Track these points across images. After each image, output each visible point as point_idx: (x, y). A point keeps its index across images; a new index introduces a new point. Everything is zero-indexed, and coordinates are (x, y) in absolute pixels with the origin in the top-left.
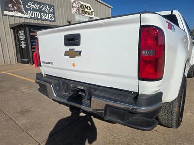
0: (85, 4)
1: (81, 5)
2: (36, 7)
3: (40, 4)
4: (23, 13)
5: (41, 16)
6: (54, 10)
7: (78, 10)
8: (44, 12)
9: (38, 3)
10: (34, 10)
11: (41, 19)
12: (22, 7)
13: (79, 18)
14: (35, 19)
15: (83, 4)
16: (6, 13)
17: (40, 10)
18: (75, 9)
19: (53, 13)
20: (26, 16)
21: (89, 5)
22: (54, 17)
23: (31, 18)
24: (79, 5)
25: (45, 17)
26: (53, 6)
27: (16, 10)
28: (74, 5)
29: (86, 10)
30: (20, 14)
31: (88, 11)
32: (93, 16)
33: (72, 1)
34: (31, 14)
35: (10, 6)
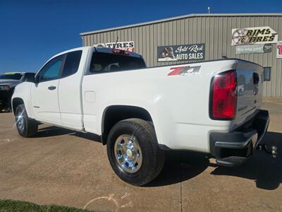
0: (257, 28)
1: (250, 32)
2: (185, 49)
4: (172, 57)
5: (188, 57)
7: (242, 40)
12: (172, 53)
13: (243, 50)
15: (253, 29)
16: (160, 60)
17: (188, 52)
18: (236, 40)
19: (203, 51)
20: (175, 59)
21: (267, 28)
23: (178, 60)
24: (246, 33)
25: (193, 56)
26: (204, 45)
27: (167, 56)
28: (236, 35)
29: (260, 35)
30: (170, 59)
31: (263, 36)
32: (275, 40)
33: (233, 30)
34: (179, 57)
35: (163, 54)
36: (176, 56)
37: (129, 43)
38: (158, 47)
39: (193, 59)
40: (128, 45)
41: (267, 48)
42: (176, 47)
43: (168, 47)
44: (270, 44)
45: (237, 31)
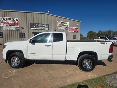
3: (43, 24)
4: (37, 28)
6: (48, 26)
7: (60, 25)
8: (45, 27)
9: (42, 24)
10: (41, 27)
11: (43, 30)
12: (37, 26)
13: (60, 28)
14: (41, 30)
15: (63, 22)
16: (31, 28)
17: (43, 27)
18: (58, 25)
19: (48, 27)
20: (38, 29)
22: (48, 29)
23: (39, 29)
24: (61, 23)
25: (45, 29)
28: (58, 23)
29: (64, 24)
31: (65, 25)
32: (68, 27)
33: (57, 21)
34: (39, 28)
35: (33, 26)
36: (38, 27)
37: (16, 19)
38: (30, 23)
39: (45, 30)
40: (15, 20)
41: (66, 29)
42: (38, 24)
43: (35, 24)
44: (67, 28)
45: (58, 22)
